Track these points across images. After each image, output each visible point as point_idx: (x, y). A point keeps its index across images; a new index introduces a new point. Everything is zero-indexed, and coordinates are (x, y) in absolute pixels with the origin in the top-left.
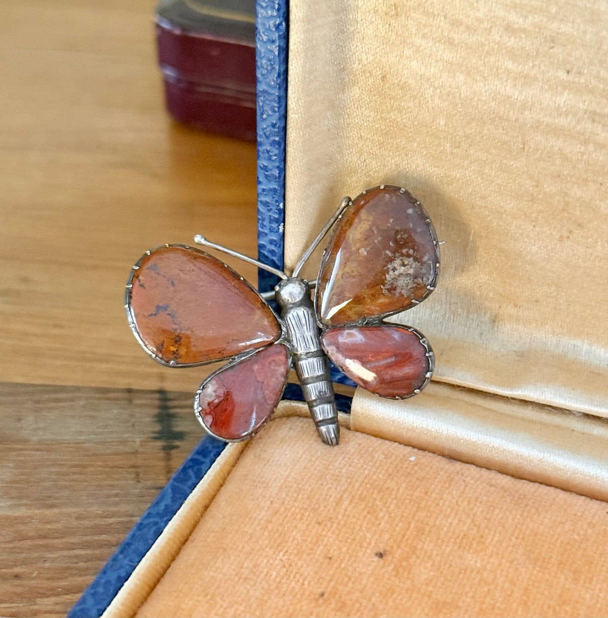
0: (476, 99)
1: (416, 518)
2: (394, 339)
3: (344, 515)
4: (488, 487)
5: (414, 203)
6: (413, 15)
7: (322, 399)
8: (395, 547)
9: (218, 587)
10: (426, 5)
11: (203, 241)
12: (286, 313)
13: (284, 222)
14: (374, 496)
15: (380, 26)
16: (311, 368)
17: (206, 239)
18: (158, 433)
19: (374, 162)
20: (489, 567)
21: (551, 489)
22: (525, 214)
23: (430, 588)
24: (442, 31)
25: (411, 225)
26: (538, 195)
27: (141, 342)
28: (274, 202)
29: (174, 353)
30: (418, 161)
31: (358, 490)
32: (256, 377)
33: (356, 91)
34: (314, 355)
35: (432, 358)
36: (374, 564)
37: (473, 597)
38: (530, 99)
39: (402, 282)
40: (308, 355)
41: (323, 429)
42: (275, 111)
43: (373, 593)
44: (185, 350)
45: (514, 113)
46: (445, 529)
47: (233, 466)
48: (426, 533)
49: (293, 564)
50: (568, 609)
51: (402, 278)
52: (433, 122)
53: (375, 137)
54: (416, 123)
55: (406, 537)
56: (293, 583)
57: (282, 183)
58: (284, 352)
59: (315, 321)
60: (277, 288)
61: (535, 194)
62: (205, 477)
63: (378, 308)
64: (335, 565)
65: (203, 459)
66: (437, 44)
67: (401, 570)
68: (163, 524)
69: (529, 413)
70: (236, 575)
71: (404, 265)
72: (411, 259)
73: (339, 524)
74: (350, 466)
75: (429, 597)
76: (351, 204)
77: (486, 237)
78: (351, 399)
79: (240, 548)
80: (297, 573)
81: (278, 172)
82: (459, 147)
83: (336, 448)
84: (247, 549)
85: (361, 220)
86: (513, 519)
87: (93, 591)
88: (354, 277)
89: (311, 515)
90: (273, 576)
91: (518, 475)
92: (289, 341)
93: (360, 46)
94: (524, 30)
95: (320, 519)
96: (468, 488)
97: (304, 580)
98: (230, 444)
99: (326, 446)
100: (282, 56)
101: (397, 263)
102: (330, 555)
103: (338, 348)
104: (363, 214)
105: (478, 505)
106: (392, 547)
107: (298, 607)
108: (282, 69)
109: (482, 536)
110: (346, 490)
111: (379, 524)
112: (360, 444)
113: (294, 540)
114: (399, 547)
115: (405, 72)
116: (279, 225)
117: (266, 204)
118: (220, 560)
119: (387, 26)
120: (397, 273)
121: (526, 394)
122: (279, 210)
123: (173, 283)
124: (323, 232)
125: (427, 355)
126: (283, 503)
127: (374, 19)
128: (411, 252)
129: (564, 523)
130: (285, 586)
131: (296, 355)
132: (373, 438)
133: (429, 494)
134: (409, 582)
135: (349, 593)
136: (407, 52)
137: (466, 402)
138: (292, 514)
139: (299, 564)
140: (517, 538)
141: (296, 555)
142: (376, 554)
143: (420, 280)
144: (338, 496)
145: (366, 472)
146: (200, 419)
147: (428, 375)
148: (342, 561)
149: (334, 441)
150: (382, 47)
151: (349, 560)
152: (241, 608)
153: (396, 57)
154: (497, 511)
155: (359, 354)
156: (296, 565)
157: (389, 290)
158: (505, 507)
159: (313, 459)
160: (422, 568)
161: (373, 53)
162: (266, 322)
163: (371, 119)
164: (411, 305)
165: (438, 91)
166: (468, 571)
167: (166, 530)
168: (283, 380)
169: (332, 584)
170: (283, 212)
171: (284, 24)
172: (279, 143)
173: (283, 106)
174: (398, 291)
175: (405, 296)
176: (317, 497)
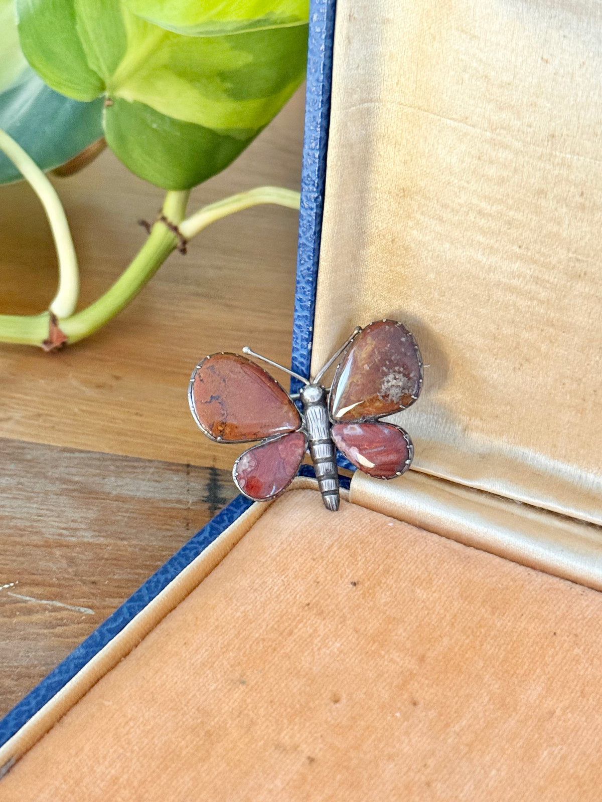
0: (456, 261)
1: (385, 562)
2: (384, 434)
3: (333, 556)
4: (443, 548)
5: (407, 334)
6: (416, 197)
7: (328, 476)
8: (366, 580)
9: (235, 593)
10: (424, 191)
11: (249, 352)
12: (307, 409)
13: (312, 341)
14: (357, 545)
15: (392, 203)
16: (321, 451)
17: (251, 350)
18: (206, 497)
19: (383, 303)
20: (431, 599)
21: (491, 556)
22: (489, 349)
23: (385, 608)
24: (435, 211)
25: (403, 350)
26: (499, 335)
27: (197, 422)
28: (305, 326)
29: (221, 431)
30: (415, 304)
31: (346, 541)
32: (280, 454)
33: (372, 249)
34: (324, 442)
35: (412, 449)
36: (348, 590)
37: (416, 616)
38: (493, 264)
39: (393, 391)
40: (321, 441)
41: (328, 498)
42: (310, 259)
43: (345, 607)
44: (229, 430)
45: (482, 274)
46: (405, 572)
47: (258, 519)
48: (390, 573)
49: (291, 584)
50: (483, 630)
51: (394, 388)
52: (426, 275)
53: (385, 284)
54: (415, 276)
55: (375, 574)
56: (289, 596)
57: (312, 312)
58: (302, 437)
59: (327, 417)
60: (301, 391)
61: (496, 335)
62: (236, 522)
63: (374, 410)
64: (321, 587)
65: (235, 510)
66: (431, 220)
67: (367, 595)
68: (201, 549)
69: (482, 499)
70: (249, 587)
71: (395, 379)
72: (402, 374)
73: (328, 561)
74: (343, 525)
75: (385, 613)
76: (360, 331)
77: (462, 365)
78: (350, 479)
79: (255, 570)
80: (292, 589)
81: (310, 303)
82: (444, 296)
83: (336, 513)
84: (259, 572)
85: (367, 344)
86: (456, 571)
87: (147, 585)
88: (358, 385)
89: (309, 554)
90: (275, 590)
91: (468, 543)
92: (307, 431)
93: (377, 217)
94: (490, 215)
95: (315, 557)
96: (427, 547)
97: (297, 594)
98: (257, 502)
99: (328, 511)
100: (318, 220)
101: (391, 377)
102: (318, 580)
103: (343, 438)
104: (369, 339)
105: (432, 558)
106: (364, 580)
107: (290, 610)
108: (318, 229)
109: (431, 579)
110: (337, 540)
111: (358, 564)
112: (353, 512)
113: (294, 568)
114: (369, 580)
115: (408, 238)
116: (308, 343)
117: (299, 327)
118: (239, 577)
119: (397, 204)
120: (390, 384)
121: (482, 485)
122: (309, 332)
123: (224, 380)
124: (339, 352)
125: (408, 447)
126: (290, 544)
127: (388, 198)
128: (402, 369)
129: (494, 576)
130: (283, 597)
131: (311, 441)
132: (365, 509)
133: (398, 548)
134: (371, 603)
135: (327, 605)
136: (411, 224)
137: (437, 488)
138: (295, 552)
139: (295, 584)
140: (456, 582)
141: (294, 578)
142: (352, 583)
143: (406, 391)
144: (331, 543)
145: (354, 530)
146: (236, 482)
147: (408, 462)
148: (326, 585)
149: (335, 507)
150: (393, 218)
151: (331, 585)
152: (250, 607)
153: (402, 226)
154: (446, 563)
155: (357, 443)
156: (293, 584)
157: (383, 397)
158: (451, 562)
159: (317, 518)
160: (383, 595)
161: (386, 222)
162: (291, 415)
163: (383, 270)
164: (399, 410)
165: (431, 253)
166: (416, 600)
167: (203, 553)
168: (300, 458)
169: (317, 598)
170: (311, 334)
171: (320, 197)
172: (312, 283)
173: (316, 256)
174: (390, 397)
175: (395, 402)
176: (315, 542)
